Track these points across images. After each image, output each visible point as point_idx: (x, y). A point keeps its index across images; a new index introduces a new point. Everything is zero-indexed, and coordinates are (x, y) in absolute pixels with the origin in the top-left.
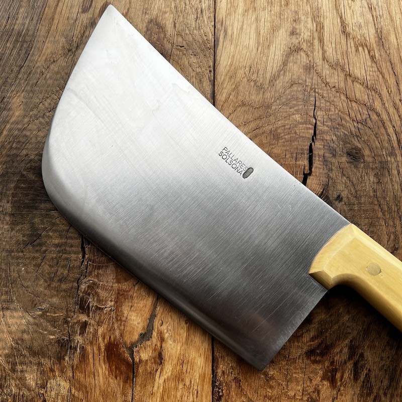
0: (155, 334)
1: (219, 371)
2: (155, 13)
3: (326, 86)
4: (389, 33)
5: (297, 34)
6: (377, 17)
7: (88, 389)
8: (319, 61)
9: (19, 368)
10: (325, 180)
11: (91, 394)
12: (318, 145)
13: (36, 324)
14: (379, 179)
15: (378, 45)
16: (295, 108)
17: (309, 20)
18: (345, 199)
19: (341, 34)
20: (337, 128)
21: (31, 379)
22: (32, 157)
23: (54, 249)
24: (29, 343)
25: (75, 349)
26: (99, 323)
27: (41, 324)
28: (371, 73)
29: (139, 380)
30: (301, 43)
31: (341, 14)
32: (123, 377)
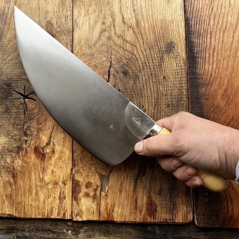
0: (51, 143)
1: (75, 156)
2: (49, 18)
3: (115, 45)
4: (141, 21)
5: (105, 24)
6: (136, 15)
7: (28, 163)
8: (113, 34)
9: (4, 156)
10: (114, 83)
11: (29, 165)
12: (112, 69)
13: (10, 141)
14: (135, 82)
15: (137, 27)
16: (104, 55)
17: (110, 18)
18: (121, 91)
19: (122, 23)
20: (119, 62)
21: (9, 160)
22: (5, 79)
23: (14, 114)
24: (7, 148)
25: (23, 149)
26: (32, 140)
28: (133, 39)
29: (46, 160)
30: (106, 28)
31: (122, 14)
32: (40, 159)
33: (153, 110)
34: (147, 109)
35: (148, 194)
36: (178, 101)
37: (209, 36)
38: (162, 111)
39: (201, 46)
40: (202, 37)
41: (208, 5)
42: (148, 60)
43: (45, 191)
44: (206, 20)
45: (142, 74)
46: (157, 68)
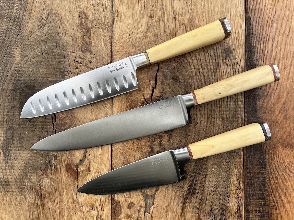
0: (86, 160)
2: (83, 7)
4: (195, 19)
5: (152, 17)
6: (190, 10)
7: (59, 182)
8: (162, 32)
9: (28, 174)
10: (162, 90)
11: (60, 184)
12: (159, 74)
13: (35, 156)
14: (186, 90)
15: (190, 25)
17: (158, 10)
19: (173, 18)
20: (168, 66)
21: (34, 179)
22: (27, 81)
23: (40, 124)
24: (32, 164)
25: (52, 166)
26: (62, 155)
27: (36, 156)
29: (80, 179)
30: (154, 22)
31: (174, 8)
32: (73, 177)
33: (206, 123)
34: (199, 122)
35: (197, 215)
36: (233, 114)
37: (271, 41)
38: (215, 125)
39: (261, 52)
40: (264, 42)
41: (271, 5)
42: (202, 65)
43: (79, 214)
44: (269, 23)
45: (194, 82)
46: (212, 75)
